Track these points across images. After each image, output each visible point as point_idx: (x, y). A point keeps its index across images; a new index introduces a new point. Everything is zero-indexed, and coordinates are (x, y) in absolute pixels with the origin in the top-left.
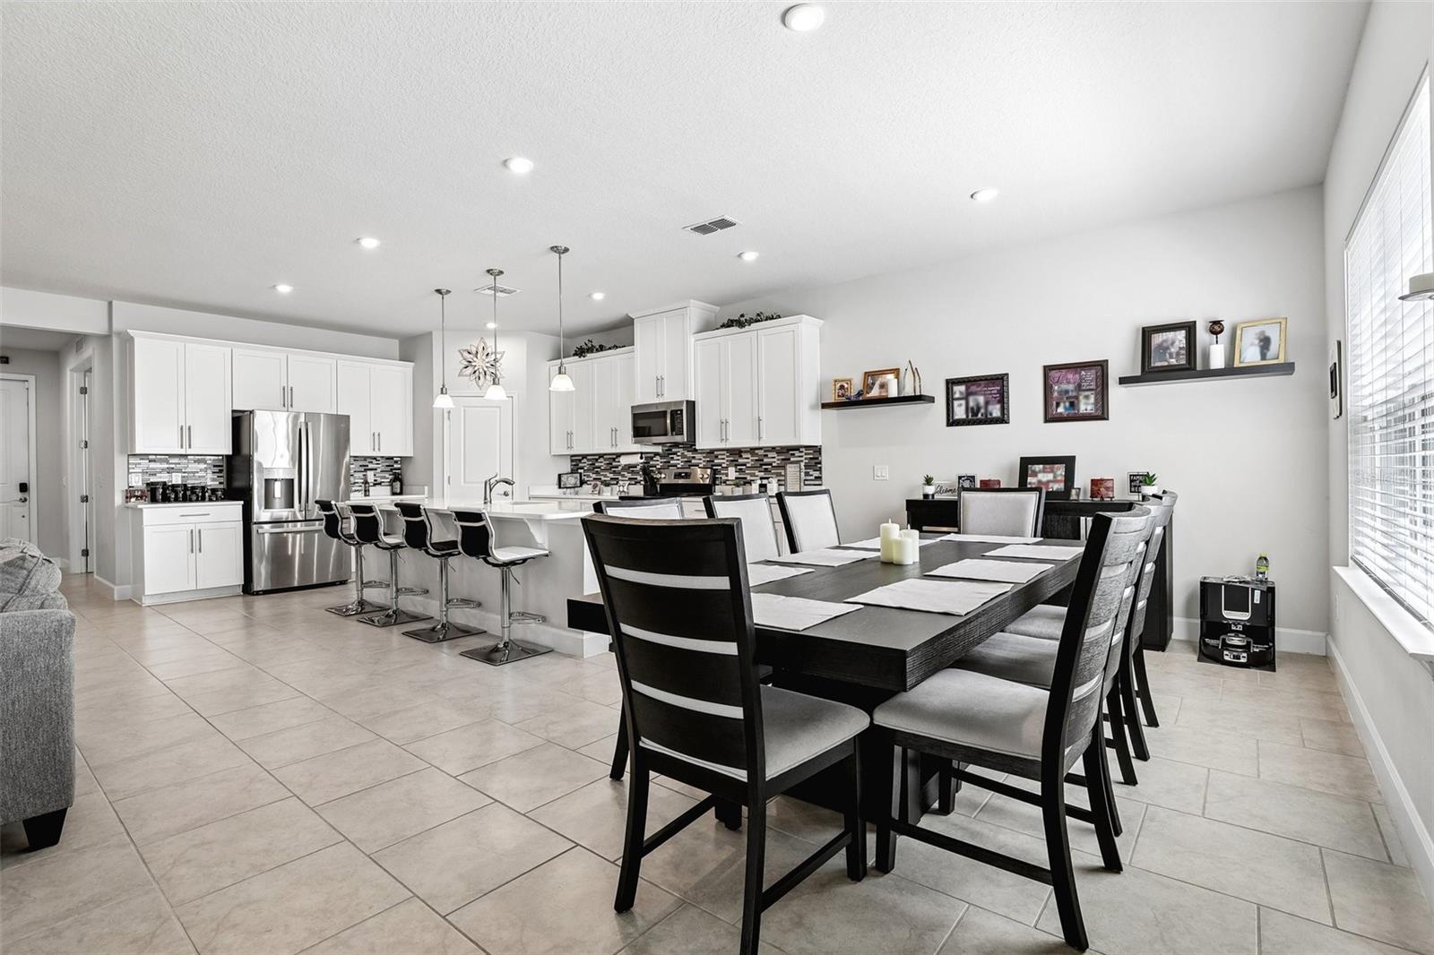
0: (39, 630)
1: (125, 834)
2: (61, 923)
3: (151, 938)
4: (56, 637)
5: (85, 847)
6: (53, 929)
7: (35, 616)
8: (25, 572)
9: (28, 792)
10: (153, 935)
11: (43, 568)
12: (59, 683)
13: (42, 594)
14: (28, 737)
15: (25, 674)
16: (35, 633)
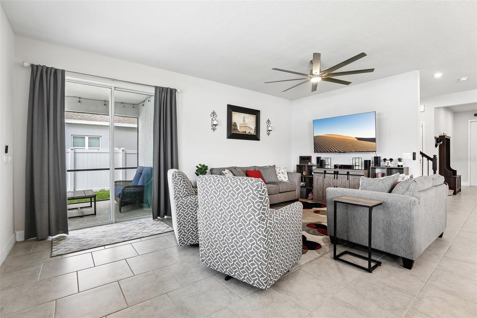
0: (405, 202)
1: (427, 280)
2: (387, 288)
3: (396, 309)
4: (409, 205)
5: (415, 275)
6: (385, 288)
7: (405, 197)
8: (408, 184)
9: (402, 249)
10: (397, 309)
11: (413, 183)
12: (410, 220)
13: (413, 192)
14: (402, 233)
15: (401, 214)
16: (404, 202)
